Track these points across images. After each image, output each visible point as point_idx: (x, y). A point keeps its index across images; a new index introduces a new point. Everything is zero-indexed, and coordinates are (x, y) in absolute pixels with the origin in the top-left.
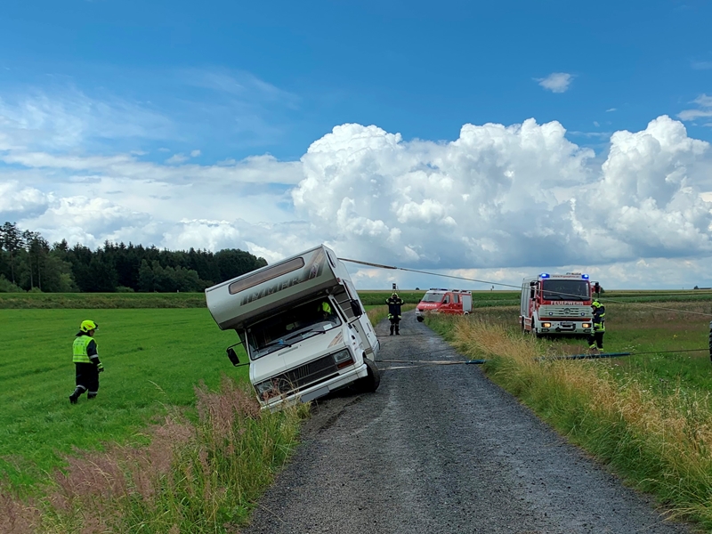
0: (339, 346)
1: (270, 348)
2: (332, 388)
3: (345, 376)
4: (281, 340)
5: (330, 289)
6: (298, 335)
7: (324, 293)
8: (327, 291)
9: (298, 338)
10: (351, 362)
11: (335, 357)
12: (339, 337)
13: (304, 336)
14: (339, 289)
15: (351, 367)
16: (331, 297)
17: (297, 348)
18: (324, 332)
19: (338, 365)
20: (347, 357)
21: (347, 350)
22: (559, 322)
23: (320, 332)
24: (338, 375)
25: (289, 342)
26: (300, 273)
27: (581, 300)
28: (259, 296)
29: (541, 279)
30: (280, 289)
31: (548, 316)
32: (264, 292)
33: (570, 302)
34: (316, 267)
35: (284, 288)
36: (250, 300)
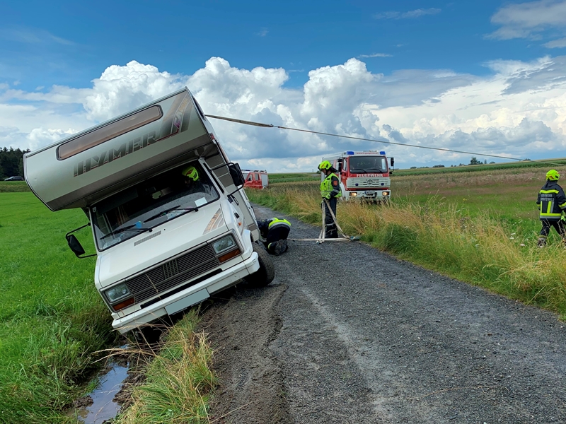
0: (219, 231)
1: (123, 234)
2: (213, 290)
3: (231, 272)
4: (138, 221)
5: (200, 149)
6: (162, 214)
7: (194, 156)
8: (196, 152)
9: (161, 219)
10: (237, 252)
11: (215, 246)
12: (218, 216)
13: (169, 216)
14: (211, 149)
15: (238, 259)
16: (201, 161)
17: (159, 233)
18: (196, 210)
19: (219, 258)
20: (231, 246)
21: (231, 236)
22: (364, 192)
23: (191, 210)
24: (220, 271)
25: (148, 225)
26: (157, 126)
27: (381, 172)
28: (101, 162)
29: (347, 156)
30: (130, 151)
31: (355, 187)
32: (107, 156)
33: (372, 175)
34: (179, 117)
35: (136, 149)
36: (88, 168)
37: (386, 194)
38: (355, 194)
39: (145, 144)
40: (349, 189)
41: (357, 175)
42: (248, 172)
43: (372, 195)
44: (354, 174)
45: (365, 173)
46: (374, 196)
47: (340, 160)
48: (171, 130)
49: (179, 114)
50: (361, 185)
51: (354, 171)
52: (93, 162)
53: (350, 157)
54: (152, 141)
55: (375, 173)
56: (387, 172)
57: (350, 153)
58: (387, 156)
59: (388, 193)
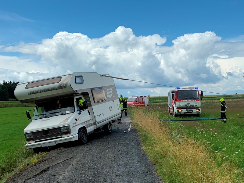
2: (57, 143)
3: (65, 138)
10: (68, 132)
12: (67, 119)
15: (68, 135)
17: (50, 119)
18: (65, 114)
19: (62, 133)
21: (68, 127)
22: (185, 109)
23: (63, 114)
24: (61, 137)
27: (195, 99)
28: (37, 92)
29: (176, 90)
30: (47, 91)
31: (180, 107)
32: (39, 91)
33: (190, 100)
34: (64, 84)
35: (49, 91)
36: (33, 93)
37: (198, 110)
38: (181, 111)
39: (52, 90)
40: (177, 108)
41: (182, 100)
42: (136, 97)
43: (190, 111)
44: (180, 100)
45: (186, 99)
46: (191, 111)
47: (173, 92)
48: (60, 87)
49: (64, 83)
50: (184, 106)
51: (180, 98)
52: (35, 91)
53: (178, 91)
54: (54, 89)
55: (192, 99)
56: (199, 99)
57: (178, 88)
58: (199, 90)
59: (199, 110)
